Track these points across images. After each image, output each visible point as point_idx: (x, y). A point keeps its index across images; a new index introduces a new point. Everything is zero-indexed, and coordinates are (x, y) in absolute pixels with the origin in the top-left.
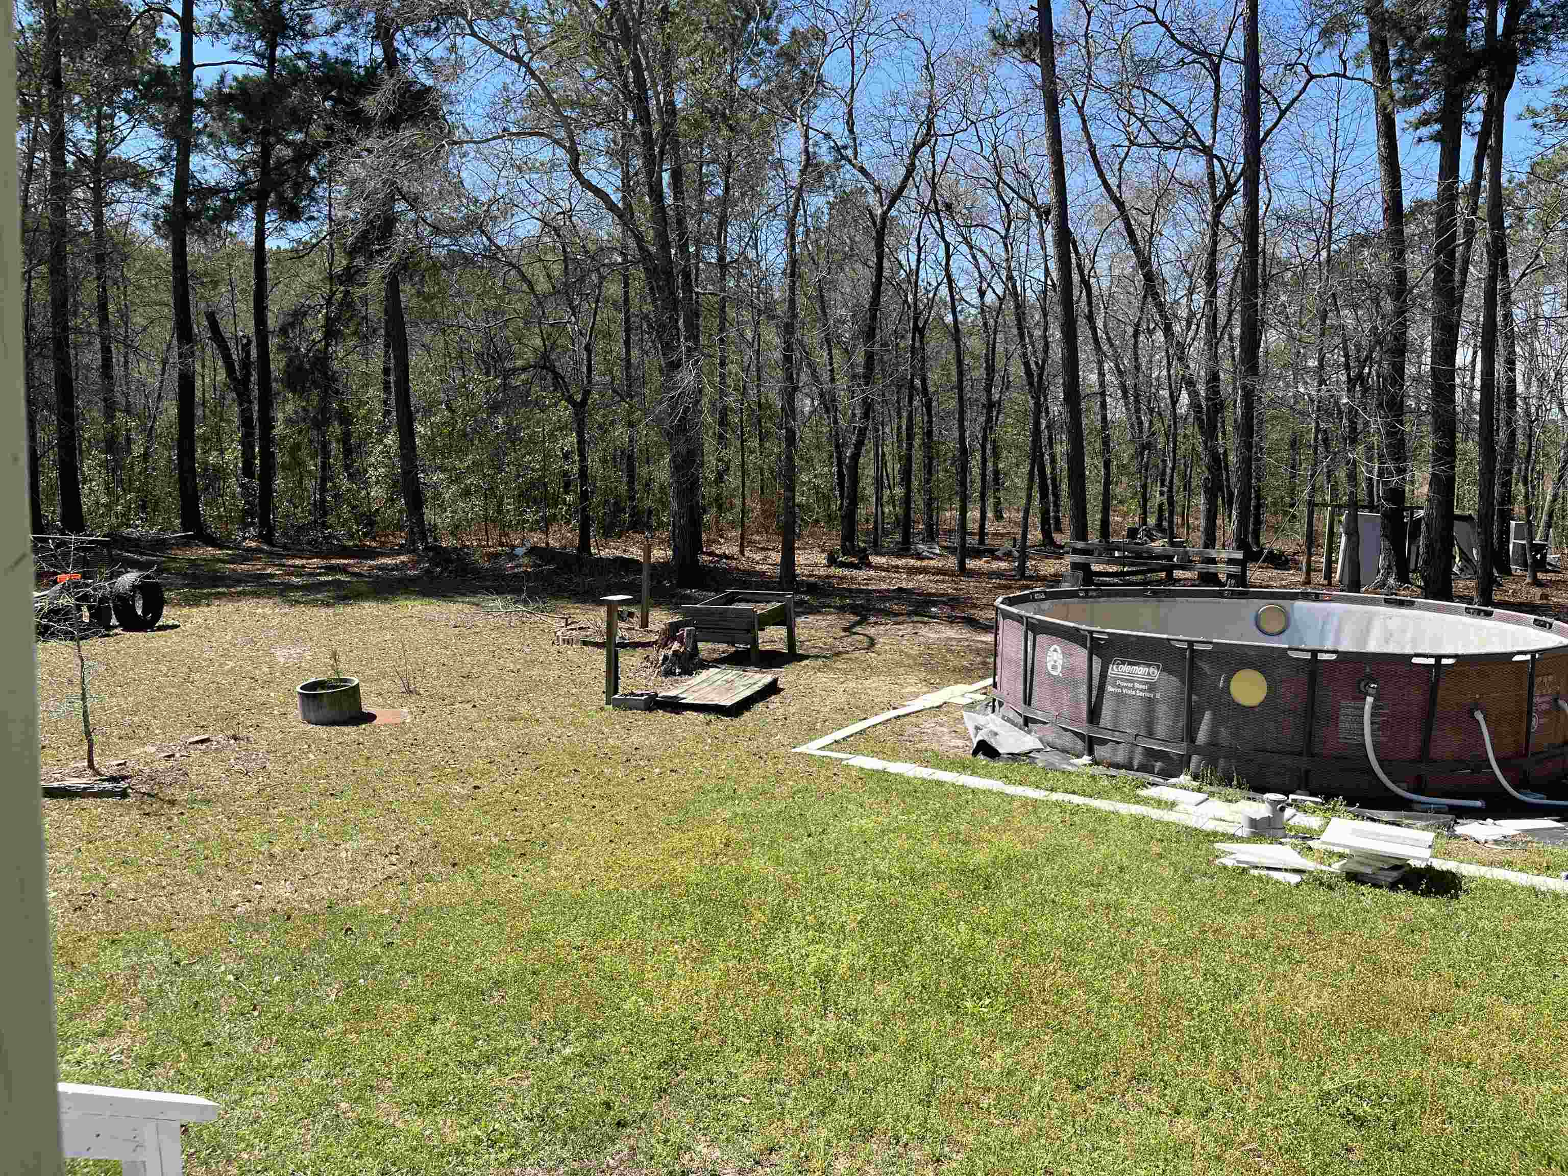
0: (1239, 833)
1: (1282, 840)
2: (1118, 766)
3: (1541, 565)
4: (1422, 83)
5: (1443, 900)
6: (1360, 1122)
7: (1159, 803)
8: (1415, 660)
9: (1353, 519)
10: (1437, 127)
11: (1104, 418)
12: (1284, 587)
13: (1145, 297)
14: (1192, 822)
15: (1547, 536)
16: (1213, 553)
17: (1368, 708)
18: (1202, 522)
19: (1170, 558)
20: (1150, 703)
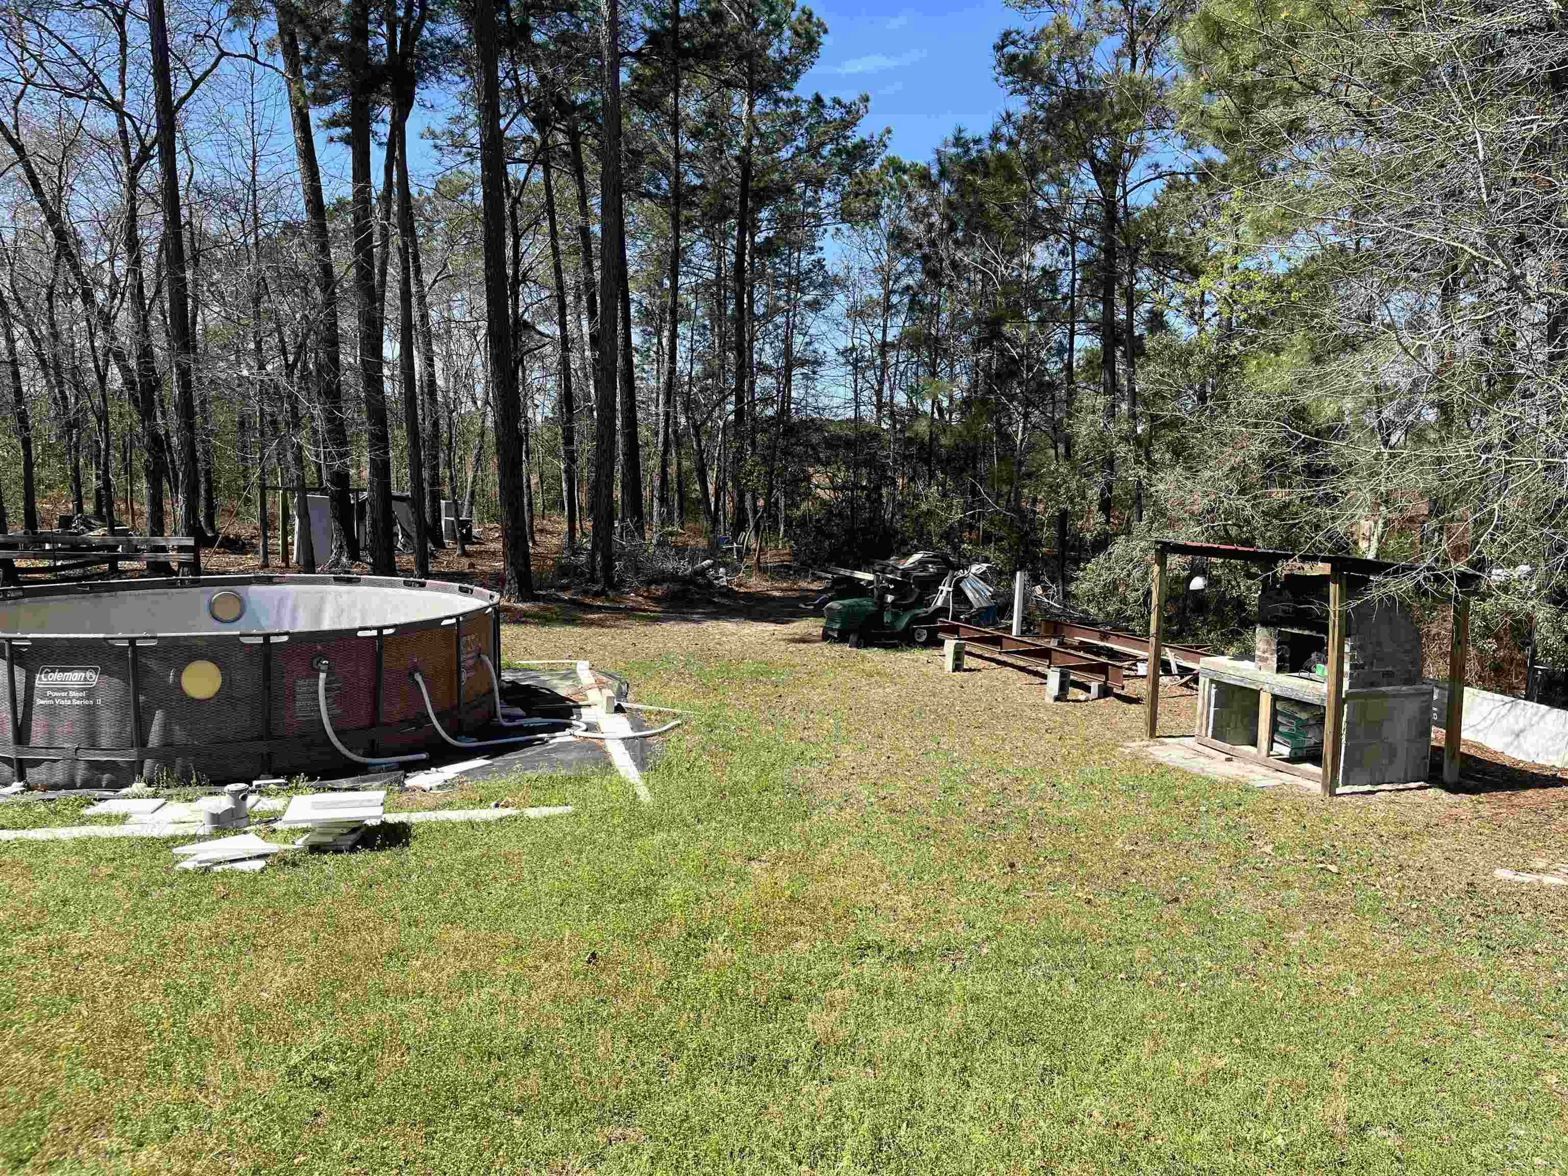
0: (201, 832)
1: (247, 829)
2: (56, 787)
3: (467, 538)
4: (329, 85)
5: (396, 850)
6: (325, 1083)
7: (110, 819)
8: (360, 634)
9: (303, 502)
10: (348, 130)
11: (18, 391)
12: (242, 572)
13: (58, 256)
14: (147, 832)
15: (471, 513)
16: (160, 541)
17: (321, 684)
18: (146, 509)
19: (114, 548)
20: (90, 711)
